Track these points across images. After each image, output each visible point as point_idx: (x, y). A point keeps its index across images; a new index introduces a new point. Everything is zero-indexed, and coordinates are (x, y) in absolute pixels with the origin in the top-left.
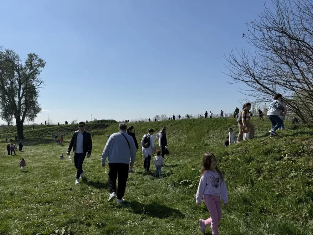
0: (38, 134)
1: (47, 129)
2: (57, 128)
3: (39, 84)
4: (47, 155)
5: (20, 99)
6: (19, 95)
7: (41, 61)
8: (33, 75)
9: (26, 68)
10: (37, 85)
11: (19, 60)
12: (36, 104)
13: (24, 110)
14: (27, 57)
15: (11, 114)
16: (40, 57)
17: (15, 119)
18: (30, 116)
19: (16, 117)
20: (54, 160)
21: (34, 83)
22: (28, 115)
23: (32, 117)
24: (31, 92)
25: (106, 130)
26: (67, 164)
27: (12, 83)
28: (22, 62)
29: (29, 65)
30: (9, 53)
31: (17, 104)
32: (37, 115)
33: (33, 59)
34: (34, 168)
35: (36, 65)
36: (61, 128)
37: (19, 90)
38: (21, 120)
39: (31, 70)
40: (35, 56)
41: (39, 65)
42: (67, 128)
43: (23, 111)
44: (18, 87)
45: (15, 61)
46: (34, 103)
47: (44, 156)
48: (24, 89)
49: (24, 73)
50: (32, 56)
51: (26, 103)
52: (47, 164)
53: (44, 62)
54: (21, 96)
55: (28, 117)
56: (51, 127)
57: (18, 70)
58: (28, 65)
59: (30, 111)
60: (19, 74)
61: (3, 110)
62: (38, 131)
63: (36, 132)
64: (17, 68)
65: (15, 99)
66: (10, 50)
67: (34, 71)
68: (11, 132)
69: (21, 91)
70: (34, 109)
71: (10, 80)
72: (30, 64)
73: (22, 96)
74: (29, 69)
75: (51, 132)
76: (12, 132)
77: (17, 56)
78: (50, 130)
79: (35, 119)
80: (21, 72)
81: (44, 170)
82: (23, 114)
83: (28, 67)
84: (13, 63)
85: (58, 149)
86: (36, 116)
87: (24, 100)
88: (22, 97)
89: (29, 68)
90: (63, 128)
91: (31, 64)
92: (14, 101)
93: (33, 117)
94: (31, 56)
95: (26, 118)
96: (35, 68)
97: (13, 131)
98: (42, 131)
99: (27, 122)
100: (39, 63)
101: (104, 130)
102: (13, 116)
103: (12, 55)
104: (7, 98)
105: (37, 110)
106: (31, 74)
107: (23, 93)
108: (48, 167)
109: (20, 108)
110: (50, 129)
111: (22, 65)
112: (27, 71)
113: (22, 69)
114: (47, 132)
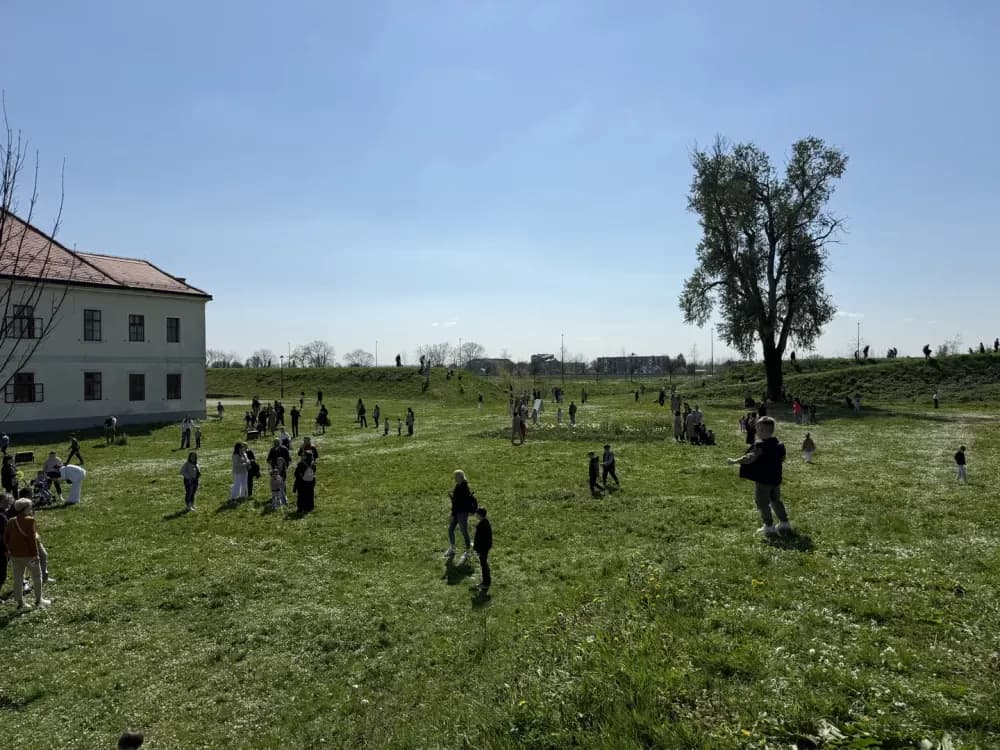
0: (827, 387)
1: (852, 373)
2: (887, 369)
3: (827, 230)
4: (856, 454)
5: (773, 283)
6: (770, 273)
7: (831, 157)
8: (807, 208)
9: (787, 188)
10: (822, 235)
11: (768, 170)
12: (820, 294)
13: (784, 317)
14: (791, 154)
15: (750, 329)
16: (828, 145)
17: (760, 342)
18: (801, 333)
19: (762, 337)
20: (880, 475)
21: (813, 229)
22: (796, 331)
23: (807, 336)
24: (804, 259)
26: (928, 495)
27: (752, 239)
28: (777, 173)
29: (798, 177)
30: (742, 155)
31: (765, 299)
32: (823, 327)
33: (810, 156)
34: (819, 491)
35: (816, 172)
36: (901, 371)
37: (771, 258)
38: (776, 346)
39: (801, 191)
40: (814, 143)
41: (827, 172)
42: (922, 371)
43: (781, 320)
44: (767, 249)
45: (758, 174)
46: (811, 291)
47: (847, 459)
48: (783, 254)
49: (783, 206)
50: (807, 148)
51: (791, 296)
52: (858, 484)
53: (842, 158)
54: (775, 274)
55: (795, 337)
56: (868, 367)
57: (766, 201)
58: (793, 178)
59: (801, 318)
60: (770, 209)
61: (730, 319)
62: (825, 379)
63: (822, 382)
64: (765, 193)
65: (759, 285)
66: (746, 145)
67: (813, 192)
68: (751, 381)
69: (777, 259)
70: (814, 311)
71: (746, 233)
72: (798, 174)
73: (780, 273)
74: (796, 191)
75: (866, 382)
76: (754, 380)
77: (764, 158)
78: (863, 373)
79: (817, 341)
80: (774, 204)
81: (848, 500)
82: (781, 328)
83: (794, 183)
84: (754, 182)
85: (892, 440)
86: (818, 331)
87: (785, 284)
88: (779, 277)
89: (797, 187)
90: (907, 369)
91: (804, 173)
92: (758, 292)
93: (810, 336)
94: (801, 148)
95: (789, 339)
96: (813, 183)
97: (755, 377)
98: (837, 379)
100: (827, 164)
102: (756, 334)
103: (749, 159)
104: (739, 283)
105: (822, 315)
106: (803, 204)
107: (782, 264)
108: (861, 494)
109: (773, 311)
110: (861, 371)
111: (777, 183)
112: (790, 196)
113: (777, 193)
114: (853, 382)
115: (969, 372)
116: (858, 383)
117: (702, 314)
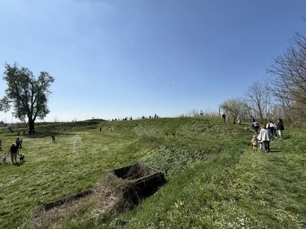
0: (47, 129)
1: (54, 125)
3: (49, 93)
5: (33, 103)
6: (32, 101)
8: (44, 87)
9: (38, 82)
10: (48, 94)
11: (33, 76)
12: (46, 107)
13: (36, 112)
14: (40, 74)
15: (24, 114)
16: (50, 75)
17: (28, 118)
18: (40, 116)
19: (28, 116)
21: (45, 93)
22: (39, 115)
23: (42, 117)
24: (42, 99)
25: (97, 126)
27: (26, 92)
28: (36, 77)
29: (41, 80)
30: (24, 70)
31: (30, 107)
32: (47, 115)
33: (45, 76)
35: (47, 80)
36: (65, 125)
37: (32, 97)
38: (33, 119)
39: (42, 83)
40: (46, 73)
41: (49, 81)
43: (35, 112)
44: (31, 95)
45: (29, 76)
46: (44, 106)
48: (36, 97)
49: (37, 86)
50: (44, 74)
51: (38, 107)
53: (53, 79)
54: (33, 101)
55: (39, 117)
56: (58, 124)
57: (32, 83)
58: (40, 80)
59: (41, 113)
60: (33, 86)
61: (17, 111)
62: (47, 127)
63: (45, 128)
64: (31, 81)
65: (28, 103)
66: (25, 68)
67: (45, 84)
69: (34, 98)
70: (44, 111)
71: (24, 90)
72: (42, 79)
73: (35, 101)
74: (41, 83)
76: (25, 128)
77: (31, 73)
78: (56, 126)
79: (45, 118)
80: (34, 85)
82: (34, 115)
83: (40, 81)
84: (28, 78)
86: (45, 116)
87: (36, 104)
88: (34, 102)
89: (41, 82)
91: (43, 79)
92: (28, 105)
93: (43, 117)
94: (43, 74)
95: (37, 117)
96: (46, 82)
98: (50, 127)
99: (38, 120)
100: (50, 79)
101: (96, 126)
102: (26, 116)
103: (27, 72)
104: (21, 102)
105: (46, 112)
106: (42, 86)
107: (35, 99)
109: (32, 110)
110: (56, 125)
111: (35, 79)
112: (39, 84)
113: (35, 82)
114: (54, 127)
115: (79, 125)
116: (55, 127)
117: (6, 109)
